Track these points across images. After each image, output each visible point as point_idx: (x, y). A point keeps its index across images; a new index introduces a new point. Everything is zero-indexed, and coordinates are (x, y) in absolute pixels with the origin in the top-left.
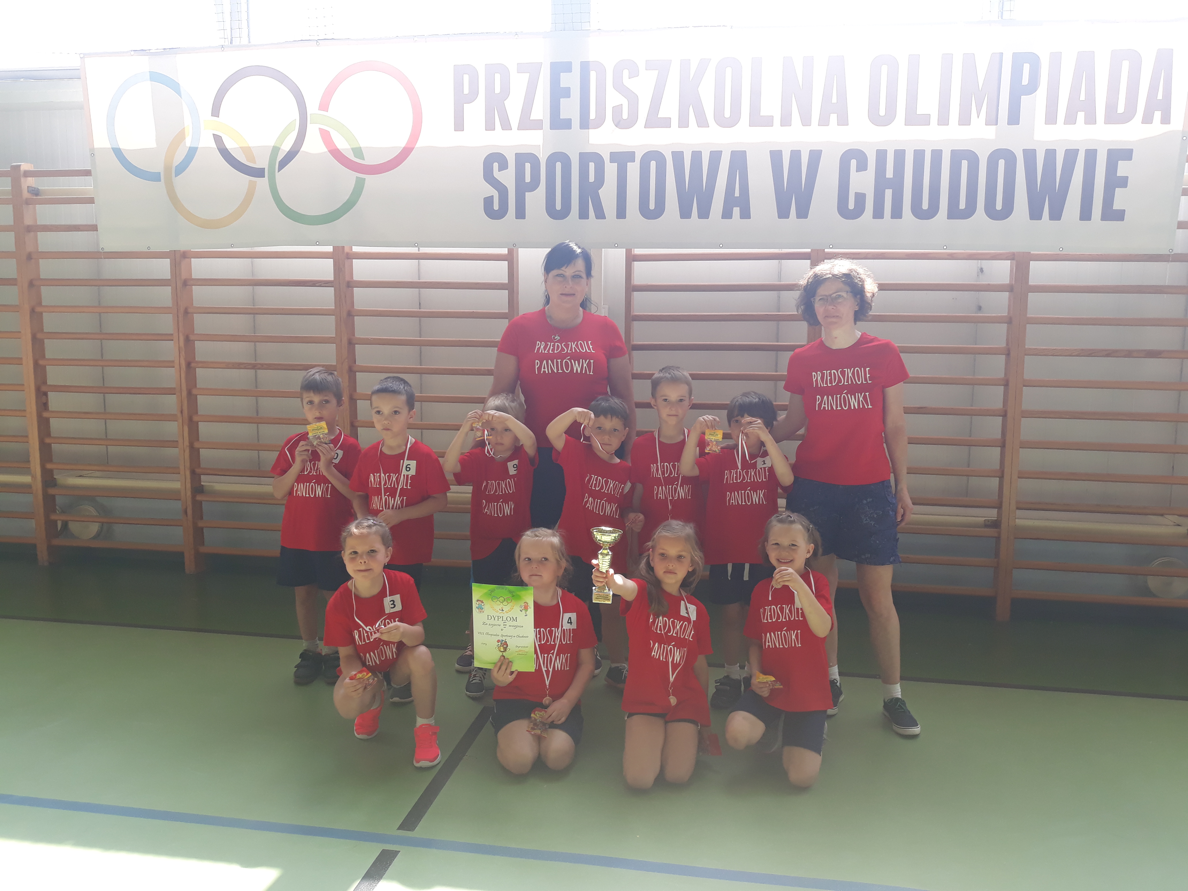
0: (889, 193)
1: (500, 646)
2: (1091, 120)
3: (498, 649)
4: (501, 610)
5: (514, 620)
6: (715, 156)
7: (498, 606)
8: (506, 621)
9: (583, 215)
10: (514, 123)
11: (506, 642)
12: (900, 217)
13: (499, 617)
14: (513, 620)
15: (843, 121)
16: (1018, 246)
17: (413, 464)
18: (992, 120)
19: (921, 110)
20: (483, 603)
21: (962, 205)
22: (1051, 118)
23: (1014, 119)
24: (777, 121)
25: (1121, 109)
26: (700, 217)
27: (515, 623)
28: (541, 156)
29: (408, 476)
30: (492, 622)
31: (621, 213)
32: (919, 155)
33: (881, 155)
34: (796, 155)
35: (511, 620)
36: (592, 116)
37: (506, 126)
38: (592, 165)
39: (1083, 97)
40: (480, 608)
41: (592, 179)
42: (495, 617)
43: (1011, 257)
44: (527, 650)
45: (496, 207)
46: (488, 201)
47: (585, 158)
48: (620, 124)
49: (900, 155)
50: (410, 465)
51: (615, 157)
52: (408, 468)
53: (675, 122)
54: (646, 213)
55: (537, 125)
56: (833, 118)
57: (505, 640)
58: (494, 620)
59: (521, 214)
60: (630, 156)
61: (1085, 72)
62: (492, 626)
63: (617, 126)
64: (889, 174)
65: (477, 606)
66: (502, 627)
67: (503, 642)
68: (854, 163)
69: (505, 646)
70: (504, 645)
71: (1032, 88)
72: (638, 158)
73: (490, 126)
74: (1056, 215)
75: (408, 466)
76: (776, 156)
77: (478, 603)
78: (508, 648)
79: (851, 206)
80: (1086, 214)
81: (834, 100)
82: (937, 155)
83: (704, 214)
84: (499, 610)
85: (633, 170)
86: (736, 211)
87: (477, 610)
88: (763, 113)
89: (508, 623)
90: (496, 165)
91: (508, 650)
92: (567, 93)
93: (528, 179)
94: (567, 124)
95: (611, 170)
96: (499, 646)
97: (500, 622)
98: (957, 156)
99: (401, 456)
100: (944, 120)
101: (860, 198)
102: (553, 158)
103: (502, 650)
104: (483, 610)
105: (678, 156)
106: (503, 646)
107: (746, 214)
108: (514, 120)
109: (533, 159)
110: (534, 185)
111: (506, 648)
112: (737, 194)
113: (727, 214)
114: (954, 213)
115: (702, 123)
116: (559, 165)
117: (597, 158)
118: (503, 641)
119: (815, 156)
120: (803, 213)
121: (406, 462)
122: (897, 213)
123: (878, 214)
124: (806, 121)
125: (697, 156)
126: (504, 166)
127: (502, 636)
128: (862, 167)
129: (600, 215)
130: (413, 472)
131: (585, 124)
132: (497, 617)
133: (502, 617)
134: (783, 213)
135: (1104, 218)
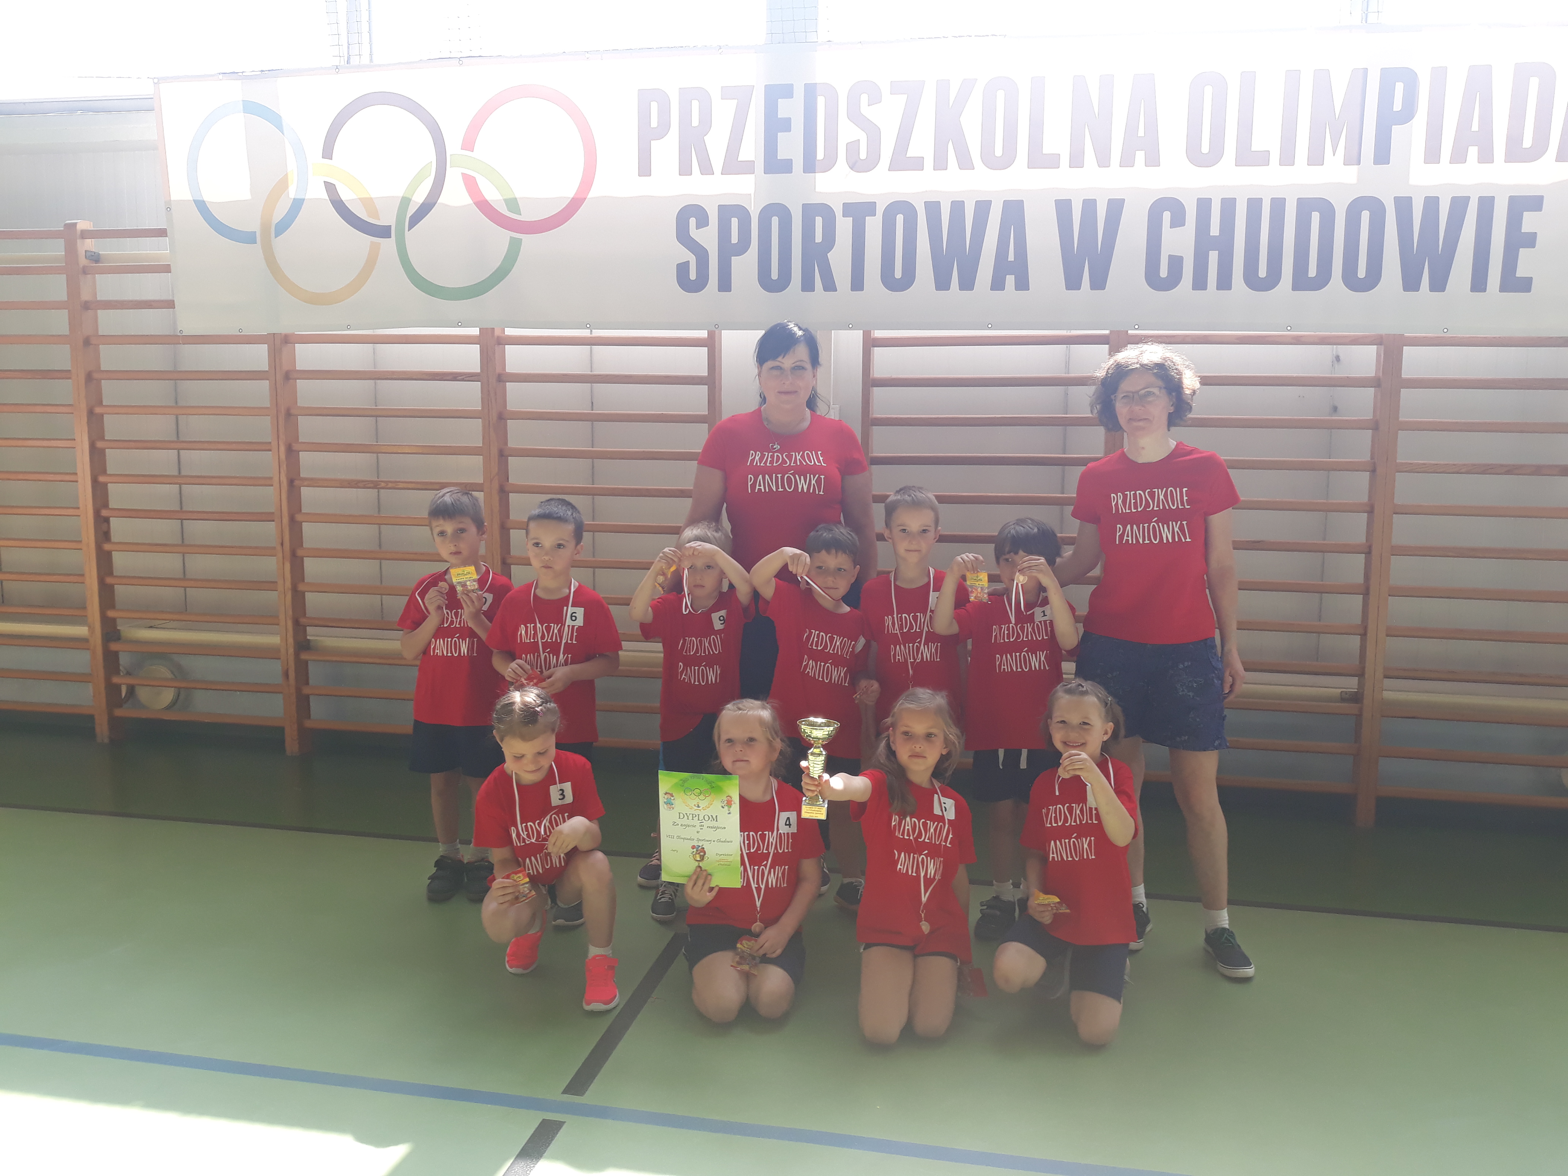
0: (1213, 256)
1: (696, 854)
2: (1486, 157)
3: (692, 858)
4: (697, 806)
5: (714, 820)
6: (983, 208)
7: (693, 801)
8: (703, 821)
9: (808, 285)
10: (718, 164)
11: (703, 848)
12: (1229, 287)
13: (694, 816)
14: (712, 820)
15: (1153, 161)
16: (1388, 326)
17: (580, 612)
18: (1353, 158)
19: (1257, 145)
20: (673, 797)
21: (1312, 272)
22: (1432, 155)
23: (1382, 156)
24: (1065, 161)
25: (1527, 142)
26: (962, 288)
27: (714, 824)
28: (752, 209)
29: (573, 626)
30: (685, 821)
31: (857, 284)
32: (1254, 205)
33: (1204, 205)
34: (1089, 206)
35: (710, 820)
36: (820, 155)
37: (707, 169)
38: (819, 221)
39: (1475, 127)
40: (669, 803)
41: (819, 238)
42: (688, 815)
43: (1378, 340)
44: (730, 859)
45: (693, 276)
46: (682, 269)
47: (810, 211)
48: (856, 165)
49: (1228, 205)
50: (575, 613)
51: (849, 209)
52: (573, 617)
53: (929, 163)
54: (890, 282)
55: (747, 168)
56: (1140, 156)
57: (702, 846)
58: (688, 819)
59: (725, 285)
60: (869, 208)
61: (1478, 93)
62: (685, 827)
63: (852, 168)
64: (1215, 230)
65: (666, 801)
66: (698, 828)
67: (700, 848)
68: (1167, 216)
69: (702, 854)
70: (700, 852)
71: (1407, 115)
72: (880, 210)
73: (685, 170)
74: (1439, 284)
75: (574, 615)
76: (1063, 208)
77: (666, 797)
78: (706, 856)
79: (1164, 273)
80: (1479, 284)
81: (1141, 133)
82: (1278, 205)
83: (967, 284)
84: (694, 807)
85: (874, 226)
86: (1010, 280)
87: (665, 806)
88: (1046, 150)
89: (706, 824)
90: (693, 221)
91: (705, 859)
92: (786, 124)
93: (735, 239)
94: (786, 167)
95: (844, 227)
96: (694, 853)
97: (696, 822)
98: (1305, 206)
99: (565, 601)
100: (1287, 159)
101: (1176, 263)
102: (767, 212)
103: (699, 859)
104: (673, 806)
105: (933, 208)
106: (699, 854)
107: (1022, 284)
108: (717, 162)
109: (741, 212)
110: (743, 247)
111: (703, 856)
112: (1011, 258)
113: (998, 284)
114: (1301, 283)
115: (965, 163)
116: (775, 221)
117: (825, 211)
118: (700, 846)
119: (1116, 207)
120: (1099, 283)
121: (571, 610)
122: (1224, 283)
123: (1200, 283)
124: (1103, 161)
125: (958, 207)
126: (703, 222)
127: (699, 840)
128: (1178, 221)
129: (830, 286)
130: (580, 622)
131: (810, 166)
132: (691, 815)
133: (697, 815)
134: (1073, 283)
135: (1504, 288)
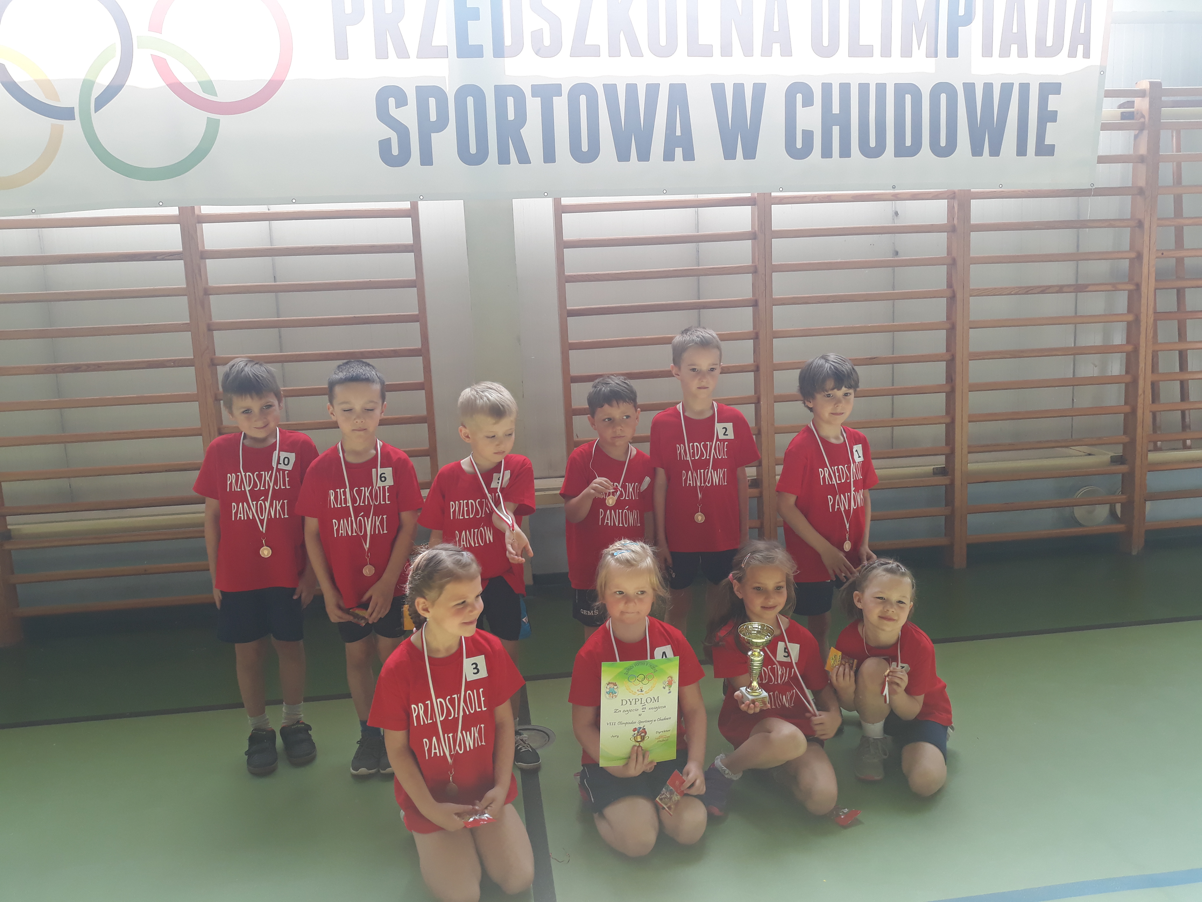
0: (836, 130)
2: (1023, 53)
4: (640, 690)
6: (653, 90)
7: (635, 686)
8: (646, 703)
9: (504, 159)
10: (413, 49)
11: (645, 729)
12: (849, 156)
13: (637, 700)
14: (654, 701)
15: (787, 52)
16: (959, 185)
17: (388, 472)
18: (933, 53)
19: (864, 41)
20: (616, 685)
21: (908, 143)
22: (987, 52)
23: (953, 51)
24: (717, 50)
25: (1049, 43)
26: (640, 159)
27: (656, 704)
28: (448, 90)
29: (384, 487)
30: (628, 707)
31: (549, 156)
32: (864, 88)
33: (827, 88)
34: (739, 88)
35: (652, 701)
36: (508, 41)
37: (403, 53)
38: (510, 101)
39: (1015, 30)
40: (612, 693)
41: (511, 116)
42: (631, 700)
43: (951, 196)
44: (668, 734)
45: (395, 151)
46: (384, 146)
47: (501, 92)
48: (540, 51)
49: (845, 88)
50: (384, 473)
51: (537, 90)
52: (383, 478)
53: (604, 50)
54: (578, 155)
55: (442, 53)
56: (776, 47)
57: (644, 727)
58: (631, 704)
59: (427, 159)
60: (556, 89)
61: (1016, 3)
62: (627, 712)
63: (536, 54)
64: (836, 110)
66: (640, 711)
68: (799, 97)
69: (643, 734)
70: (641, 733)
71: (968, 20)
72: (565, 91)
73: (381, 54)
74: (995, 151)
75: (382, 476)
76: (718, 90)
78: (646, 736)
79: (799, 145)
80: (1021, 151)
81: (776, 28)
82: (881, 88)
83: (644, 155)
84: (637, 692)
85: (560, 105)
86: (679, 152)
88: (701, 41)
89: (648, 706)
90: (392, 101)
91: (646, 739)
92: (475, 14)
93: (433, 117)
94: (477, 52)
95: (534, 106)
96: (635, 735)
97: (639, 706)
98: (901, 90)
100: (886, 52)
101: (808, 135)
102: (463, 92)
104: (616, 694)
105: (610, 90)
106: (640, 735)
107: (689, 156)
108: (413, 47)
109: (439, 93)
110: (441, 125)
111: (644, 736)
112: (678, 133)
113: (669, 156)
114: (901, 151)
115: (636, 51)
116: (470, 101)
117: (517, 92)
118: (641, 728)
119: (760, 90)
120: (750, 153)
121: (380, 471)
122: (845, 152)
123: (827, 153)
124: (748, 51)
125: (632, 89)
126: (402, 101)
127: (640, 722)
128: (808, 102)
129: (524, 159)
130: (390, 482)
131: (499, 51)
132: (634, 700)
133: (640, 700)
134: (729, 154)
135: (1038, 153)
